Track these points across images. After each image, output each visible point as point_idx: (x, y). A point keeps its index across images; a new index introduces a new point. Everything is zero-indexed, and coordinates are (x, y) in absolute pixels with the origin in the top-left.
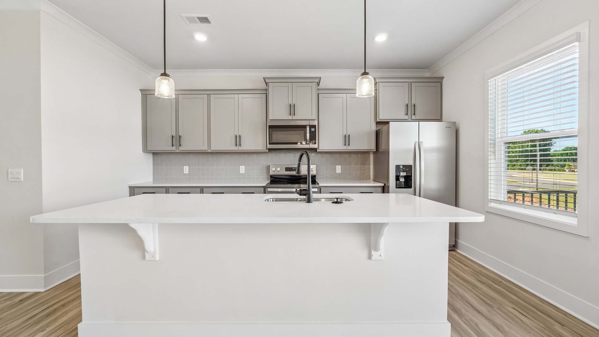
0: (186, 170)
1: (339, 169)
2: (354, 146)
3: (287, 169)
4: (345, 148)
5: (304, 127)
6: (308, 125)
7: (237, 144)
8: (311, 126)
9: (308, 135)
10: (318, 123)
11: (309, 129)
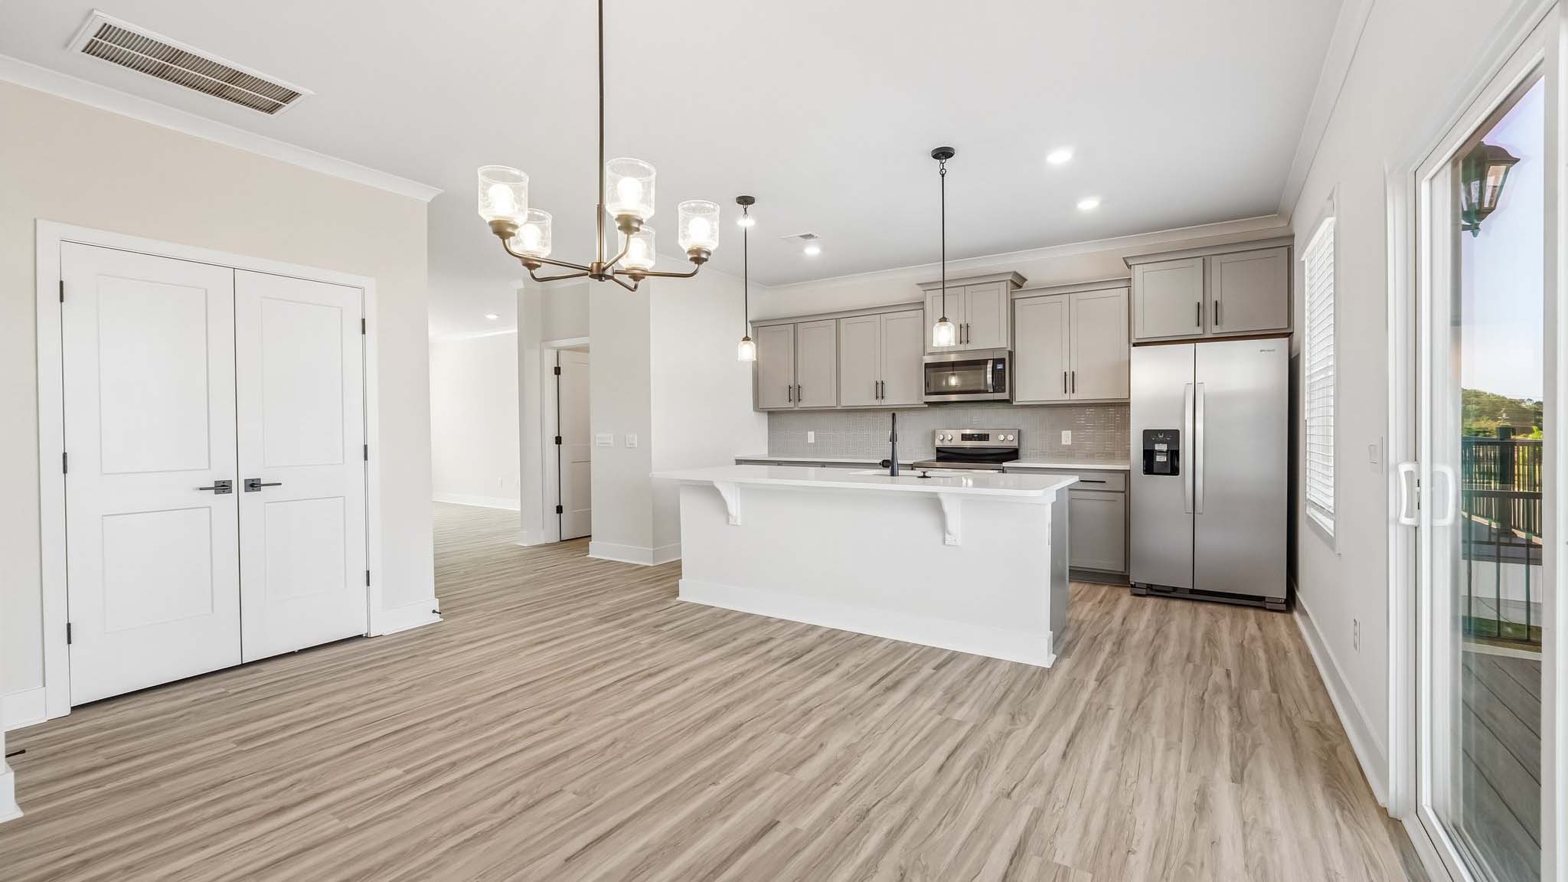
0: (811, 437)
1: (1066, 438)
2: (1085, 392)
3: (965, 437)
4: (1066, 397)
5: (985, 362)
6: (992, 359)
7: (880, 395)
8: (996, 361)
9: (989, 376)
10: (1011, 354)
11: (991, 366)
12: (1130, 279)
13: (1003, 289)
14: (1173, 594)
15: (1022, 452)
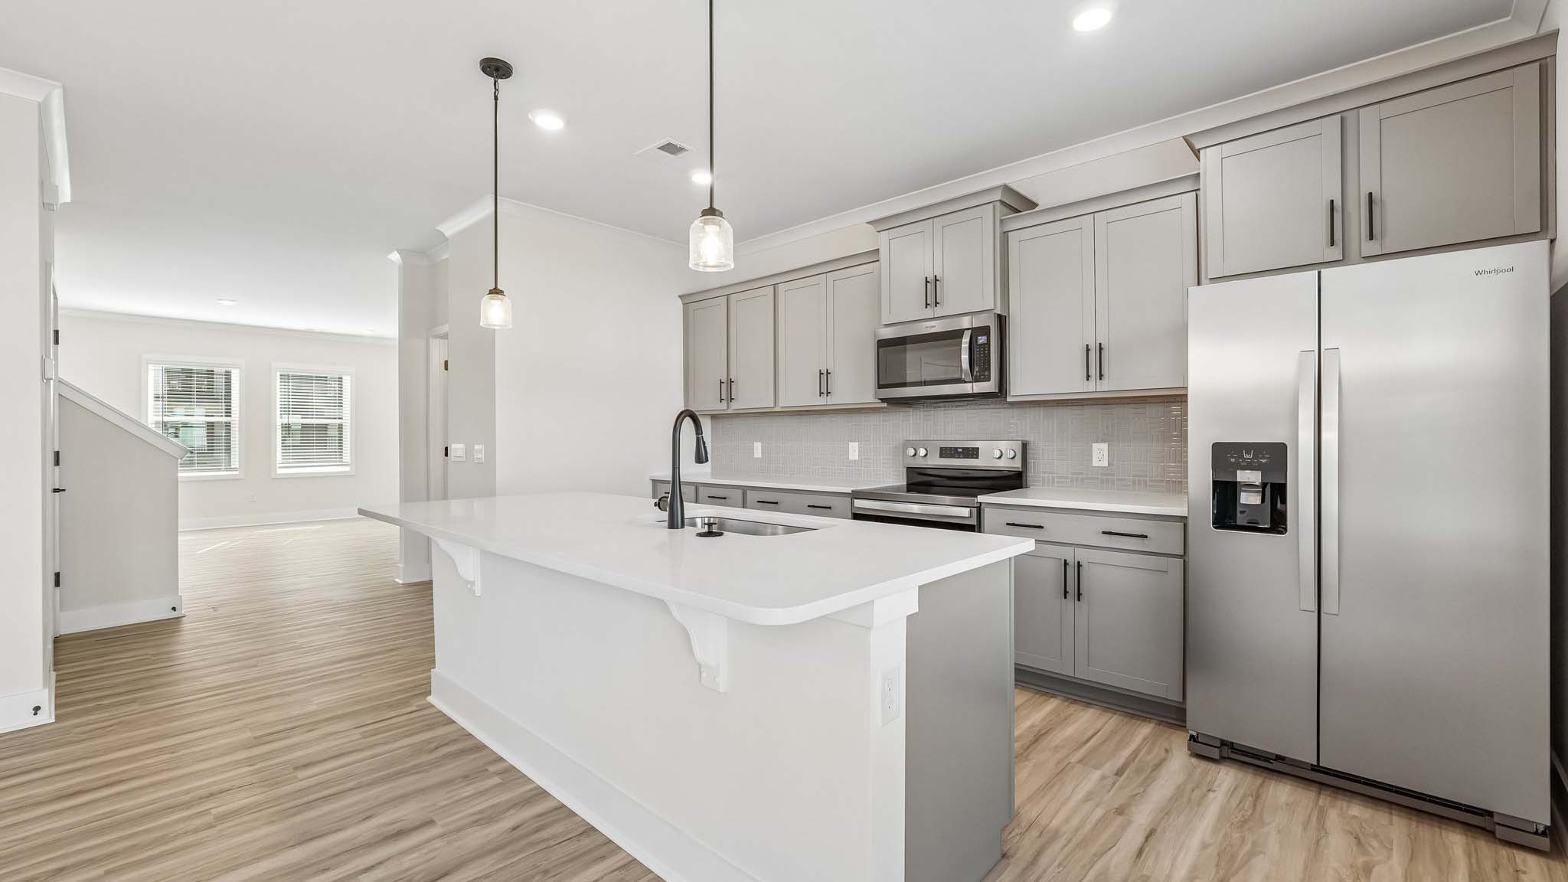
1: (1100, 454)
2: (1122, 379)
3: (945, 452)
4: (1090, 386)
5: (958, 334)
6: (968, 329)
7: (824, 390)
8: (976, 332)
9: (965, 357)
10: (1002, 321)
11: (968, 340)
12: (1199, 174)
13: (987, 218)
14: (1276, 766)
15: (1031, 475)
